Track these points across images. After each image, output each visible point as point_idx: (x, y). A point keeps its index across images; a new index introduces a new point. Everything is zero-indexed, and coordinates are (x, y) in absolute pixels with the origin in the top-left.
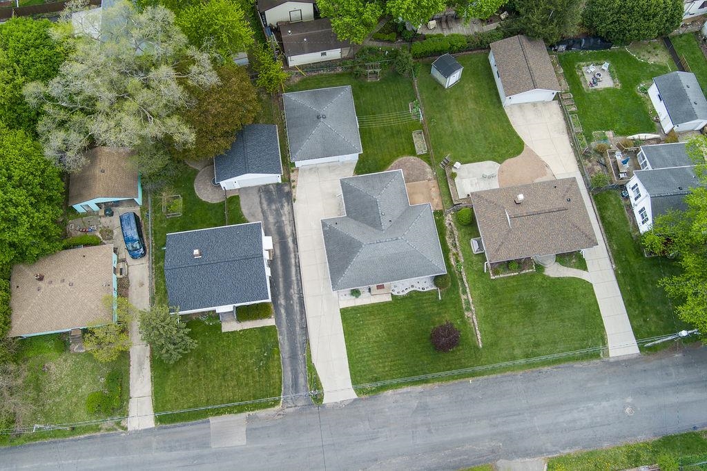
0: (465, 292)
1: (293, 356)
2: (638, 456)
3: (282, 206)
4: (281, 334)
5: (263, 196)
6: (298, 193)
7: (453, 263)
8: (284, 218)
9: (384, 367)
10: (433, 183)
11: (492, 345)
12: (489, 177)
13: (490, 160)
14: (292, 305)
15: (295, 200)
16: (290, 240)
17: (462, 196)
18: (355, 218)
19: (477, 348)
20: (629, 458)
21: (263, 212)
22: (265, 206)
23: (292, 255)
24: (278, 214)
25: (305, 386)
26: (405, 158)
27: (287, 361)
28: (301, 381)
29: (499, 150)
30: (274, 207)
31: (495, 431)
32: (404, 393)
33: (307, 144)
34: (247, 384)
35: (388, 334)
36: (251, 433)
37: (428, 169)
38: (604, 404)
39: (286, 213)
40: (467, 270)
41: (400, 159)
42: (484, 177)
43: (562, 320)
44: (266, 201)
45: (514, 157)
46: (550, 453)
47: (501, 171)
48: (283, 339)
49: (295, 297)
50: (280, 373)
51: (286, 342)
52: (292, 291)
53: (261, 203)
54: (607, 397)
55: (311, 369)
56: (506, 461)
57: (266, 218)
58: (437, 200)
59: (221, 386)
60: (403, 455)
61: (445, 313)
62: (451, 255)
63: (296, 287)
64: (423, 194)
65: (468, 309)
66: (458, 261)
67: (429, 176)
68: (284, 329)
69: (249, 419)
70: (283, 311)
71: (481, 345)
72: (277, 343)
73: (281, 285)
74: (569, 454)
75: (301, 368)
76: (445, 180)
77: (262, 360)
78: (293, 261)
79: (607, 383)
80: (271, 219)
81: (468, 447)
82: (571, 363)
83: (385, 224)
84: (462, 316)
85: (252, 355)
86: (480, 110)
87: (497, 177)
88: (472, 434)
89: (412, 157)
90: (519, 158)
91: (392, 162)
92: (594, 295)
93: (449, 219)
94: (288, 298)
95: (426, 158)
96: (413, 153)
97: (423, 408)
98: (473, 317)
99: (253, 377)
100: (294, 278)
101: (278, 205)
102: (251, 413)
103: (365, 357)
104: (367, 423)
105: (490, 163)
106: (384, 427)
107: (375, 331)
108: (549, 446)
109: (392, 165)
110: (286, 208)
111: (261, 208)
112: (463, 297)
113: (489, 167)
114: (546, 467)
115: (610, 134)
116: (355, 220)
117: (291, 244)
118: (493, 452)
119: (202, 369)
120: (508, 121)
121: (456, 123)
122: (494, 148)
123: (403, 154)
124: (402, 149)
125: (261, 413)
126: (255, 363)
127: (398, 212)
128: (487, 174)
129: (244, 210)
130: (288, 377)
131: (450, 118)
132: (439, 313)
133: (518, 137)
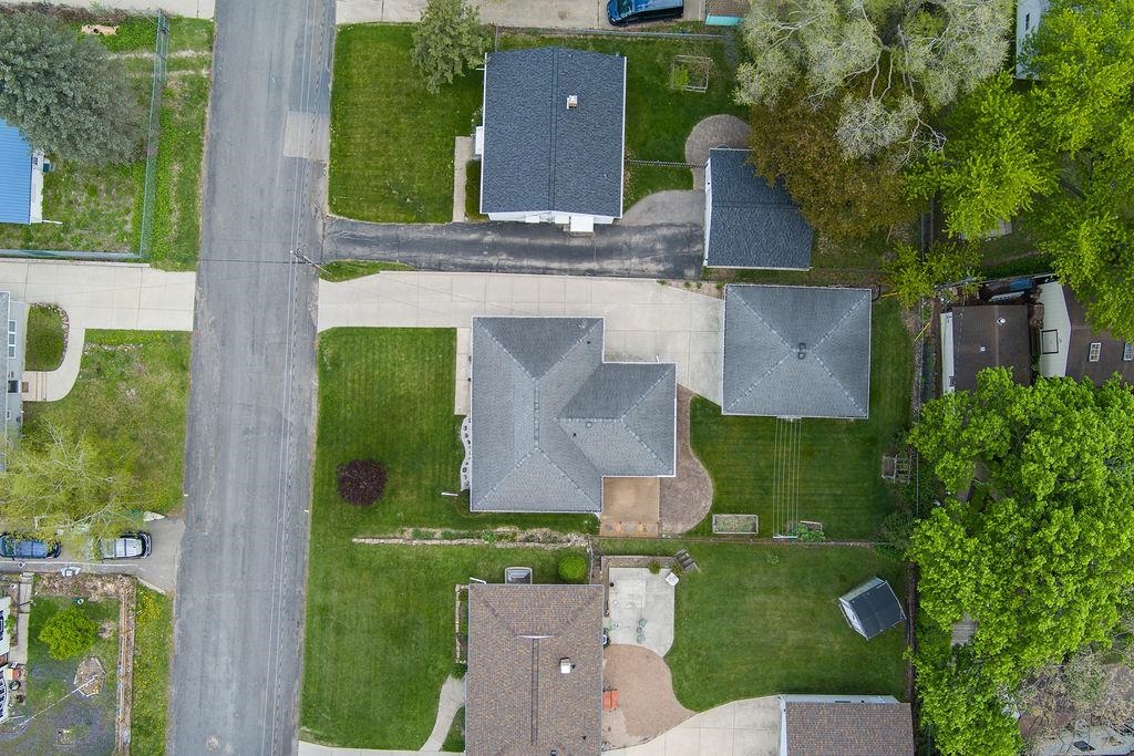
0: (446, 536)
1: (398, 244)
2: (148, 734)
3: (659, 261)
4: (436, 229)
5: (683, 230)
6: (674, 292)
7: (500, 529)
8: (635, 260)
9: (353, 381)
10: (651, 529)
11: (352, 559)
12: (639, 630)
13: (675, 640)
14: (481, 253)
15: (663, 283)
16: (594, 265)
17: (614, 573)
18: (593, 377)
19: (354, 534)
20: (148, 719)
21: (653, 227)
22: (664, 232)
23: (565, 266)
24: (643, 252)
25: (350, 255)
26: (712, 491)
27: (392, 232)
28: (359, 251)
29: (692, 662)
30: (659, 246)
31: (227, 530)
32: (310, 403)
33: (752, 315)
34: (367, 166)
35: (401, 397)
36: (296, 164)
37: (680, 528)
38: (231, 708)
39: (645, 266)
40: (482, 550)
41: (710, 483)
42: (641, 621)
43: (368, 682)
44: (674, 236)
45: (674, 686)
46: (179, 604)
47: (649, 655)
48: (427, 231)
49: (493, 260)
50: (376, 218)
51: (424, 235)
52: (504, 256)
53: (670, 225)
54: (240, 715)
55: (372, 268)
56: (181, 536)
57: (641, 230)
58: (618, 528)
59: (372, 125)
60: (222, 385)
61: (418, 496)
62: (514, 529)
63: (510, 263)
64: (634, 506)
65: (417, 535)
66: (501, 537)
67: (667, 527)
68: (444, 235)
69: (319, 165)
70: (473, 236)
71: (355, 540)
72: (423, 221)
73: (517, 240)
74: (171, 632)
75: (378, 253)
76: (652, 553)
77: (400, 193)
78: (555, 265)
79: (263, 723)
80: (637, 239)
81: (213, 482)
82: (302, 677)
83: (570, 425)
84: (408, 523)
85: (411, 180)
86: (780, 649)
87: (635, 643)
88: (230, 495)
89: (710, 503)
90: (670, 695)
91: (707, 468)
92: (399, 748)
93: (577, 540)
94: (494, 248)
95: (704, 529)
96: (718, 508)
97: (280, 428)
98: (402, 539)
99: (376, 177)
100: (525, 263)
101: (662, 255)
102: (327, 168)
103: (374, 354)
104: (277, 340)
105: (669, 640)
106: (267, 363)
107: (411, 377)
108: (189, 605)
109: (701, 466)
110: (653, 267)
111: (661, 225)
112: (439, 532)
113: (661, 635)
114: (160, 591)
116: (591, 376)
117: (585, 265)
118: (199, 519)
119: (403, 99)
120: (748, 695)
121: (761, 598)
122: (699, 655)
123: (717, 488)
124: (730, 489)
125: (324, 184)
126: (397, 183)
127: (590, 451)
128: (647, 629)
129: (662, 196)
130: (368, 230)
131: (775, 590)
132: (420, 486)
133: (712, 705)
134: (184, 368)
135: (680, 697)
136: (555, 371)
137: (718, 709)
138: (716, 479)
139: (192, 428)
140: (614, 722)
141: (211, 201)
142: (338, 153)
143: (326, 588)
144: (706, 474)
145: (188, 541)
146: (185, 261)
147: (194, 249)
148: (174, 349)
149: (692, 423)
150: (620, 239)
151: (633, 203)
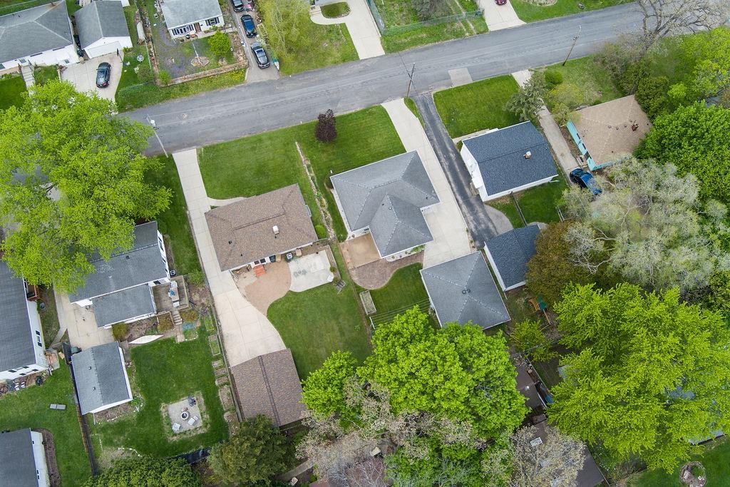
0: (313, 179)
1: (432, 122)
2: (181, 90)
3: (476, 228)
4: (446, 134)
5: (495, 233)
6: (467, 238)
7: (324, 200)
8: (472, 217)
9: (366, 122)
10: (350, 267)
11: (288, 144)
12: (300, 273)
13: (300, 293)
14: (444, 154)
15: (467, 231)
16: (461, 201)
17: (323, 253)
18: (413, 206)
19: (298, 142)
20: (188, 88)
21: (490, 220)
22: (491, 226)
23: (455, 190)
24: (477, 220)
25: (419, 106)
26: (380, 287)
27: (436, 118)
28: (422, 109)
29: (292, 305)
30: (483, 226)
31: (282, 95)
32: (349, 110)
33: (472, 266)
34: (459, 100)
35: (367, 141)
36: (448, 77)
37: (355, 279)
38: (202, 118)
39: (471, 222)
40: (312, 194)
41: (383, 285)
42: (304, 272)
43: (233, 166)
44: (491, 230)
45: (276, 301)
46: (242, 86)
47: (289, 283)
48: (444, 131)
49: (443, 160)
50: (439, 110)
51: (440, 129)
52: (447, 164)
53: (495, 227)
54: (200, 123)
55: (417, 115)
56: (272, 79)
57: (486, 215)
58: (344, 251)
59: (477, 97)
60: (343, 76)
61: (326, 162)
62: (327, 206)
63: (445, 167)
64: (358, 254)
65: (308, 167)
66: (321, 201)
67: (354, 273)
68: (445, 138)
69: (451, 84)
70: (450, 149)
71: (296, 143)
72: (447, 128)
73: (457, 167)
74: (229, 87)
75: (425, 116)
76: (338, 267)
77: (454, 115)
78: (453, 186)
79: (200, 132)
80: (481, 215)
81: (300, 84)
82: (226, 142)
83: (387, 200)
84: (312, 161)
85: (462, 117)
86: (313, 346)
87: (292, 274)
88: (297, 92)
89: (373, 289)
90: (272, 300)
91: (390, 281)
92: (206, 188)
93: (332, 233)
94: (448, 158)
95: (359, 290)
96: (372, 292)
98: (304, 161)
99: (457, 105)
100: (448, 173)
101: (480, 228)
102: (451, 87)
103: (381, 126)
104: (371, 90)
105: (299, 290)
106: (359, 89)
107: (377, 142)
108: (243, 90)
109: (389, 278)
110: (472, 226)
111: (493, 224)
112: (313, 174)
113: (300, 285)
114: (246, 78)
115: (180, 339)
116: (412, 204)
117: (459, 198)
118: (282, 83)
119: (494, 105)
121: (336, 328)
122: (296, 307)
123: (381, 290)
124: (384, 296)
125: (444, 88)
126: (458, 113)
127: (378, 215)
128: (302, 277)
129: (506, 220)
130: (433, 109)
131: (342, 334)
132: (331, 161)
133: (273, 322)
134: (344, 61)
135: (272, 305)
137: (272, 326)
138: (385, 287)
139: (320, 71)
140: (250, 278)
141: (416, 51)
142: (459, 89)
143: (270, 138)
144: (387, 282)
145: (270, 83)
146: (388, 49)
147: (394, 51)
148: (350, 56)
149: (408, 267)
150: (478, 208)
151: (497, 208)
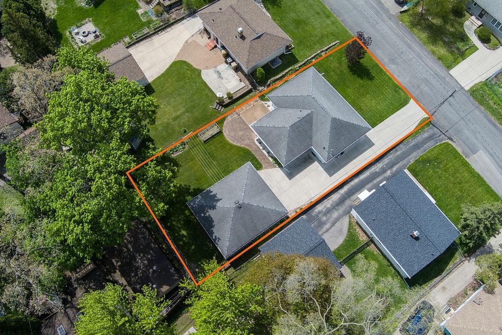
1: (417, 147)
3: (319, 212)
4: (410, 162)
5: (322, 232)
8: (329, 206)
10: (239, 111)
12: (218, 73)
13: (201, 78)
14: (386, 165)
15: (311, 203)
17: (243, 85)
21: (333, 224)
22: (327, 226)
24: (328, 212)
25: (427, 131)
26: (228, 139)
27: (422, 149)
28: (426, 135)
29: (189, 75)
30: (324, 218)
33: (269, 206)
34: (453, 166)
35: (366, 94)
36: (474, 151)
37: (229, 118)
39: (323, 206)
41: (231, 142)
44: (322, 227)
45: (189, 64)
47: (207, 68)
48: (412, 159)
49: (380, 165)
50: (432, 150)
51: (412, 156)
52: (377, 170)
53: (327, 230)
56: (390, 11)
57: (337, 220)
58: (252, 103)
59: (467, 182)
61: (331, 67)
64: (253, 114)
67: (234, 115)
68: (405, 161)
69: (468, 156)
70: (394, 169)
71: (338, 41)
72: (416, 161)
75: (419, 138)
76: (233, 101)
77: (433, 165)
80: (335, 215)
84: (328, 58)
87: (216, 68)
89: (224, 134)
90: (188, 61)
91: (237, 146)
93: (264, 88)
95: (221, 123)
96: (220, 134)
97: (392, 61)
98: (324, 51)
99: (447, 164)
101: (320, 216)
102: (464, 157)
103: (388, 102)
104: (421, 87)
105: (204, 77)
106: (417, 77)
107: (370, 103)
109: (239, 145)
111: (330, 228)
113: (209, 77)
115: (140, 12)
116: (312, 137)
118: (390, 18)
120: (159, 78)
121: (179, 113)
122: (188, 79)
123: (226, 141)
124: (221, 144)
125: (459, 150)
126: (438, 168)
128: (216, 76)
129: (341, 240)
130: (430, 145)
131: (175, 119)
132: (333, 71)
133: (171, 67)
134: (439, 59)
135: (185, 62)
136: (328, 126)
137: (167, 66)
138: (229, 144)
139: (418, 43)
140: (204, 40)
141: (486, 116)
142: (466, 164)
143: (333, 23)
144: (235, 144)
145: (387, 11)
146: (474, 91)
147: (475, 98)
149: (255, 158)
150: (342, 209)
151: (349, 229)
